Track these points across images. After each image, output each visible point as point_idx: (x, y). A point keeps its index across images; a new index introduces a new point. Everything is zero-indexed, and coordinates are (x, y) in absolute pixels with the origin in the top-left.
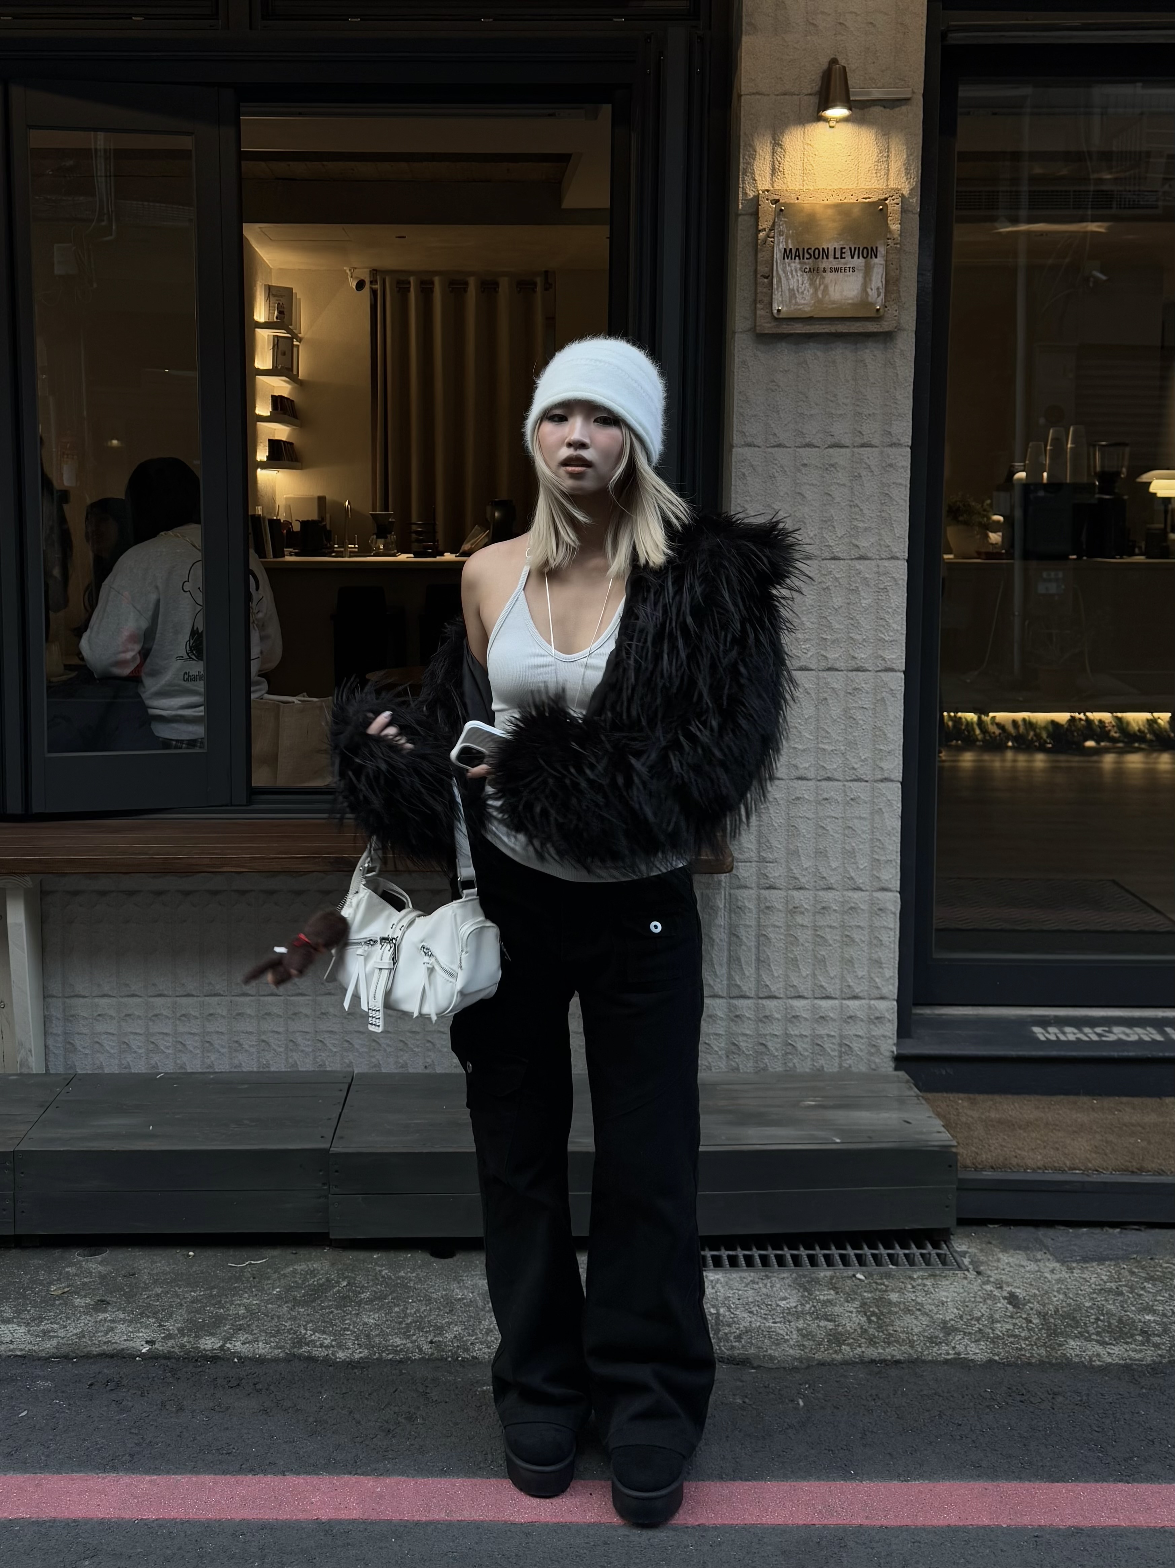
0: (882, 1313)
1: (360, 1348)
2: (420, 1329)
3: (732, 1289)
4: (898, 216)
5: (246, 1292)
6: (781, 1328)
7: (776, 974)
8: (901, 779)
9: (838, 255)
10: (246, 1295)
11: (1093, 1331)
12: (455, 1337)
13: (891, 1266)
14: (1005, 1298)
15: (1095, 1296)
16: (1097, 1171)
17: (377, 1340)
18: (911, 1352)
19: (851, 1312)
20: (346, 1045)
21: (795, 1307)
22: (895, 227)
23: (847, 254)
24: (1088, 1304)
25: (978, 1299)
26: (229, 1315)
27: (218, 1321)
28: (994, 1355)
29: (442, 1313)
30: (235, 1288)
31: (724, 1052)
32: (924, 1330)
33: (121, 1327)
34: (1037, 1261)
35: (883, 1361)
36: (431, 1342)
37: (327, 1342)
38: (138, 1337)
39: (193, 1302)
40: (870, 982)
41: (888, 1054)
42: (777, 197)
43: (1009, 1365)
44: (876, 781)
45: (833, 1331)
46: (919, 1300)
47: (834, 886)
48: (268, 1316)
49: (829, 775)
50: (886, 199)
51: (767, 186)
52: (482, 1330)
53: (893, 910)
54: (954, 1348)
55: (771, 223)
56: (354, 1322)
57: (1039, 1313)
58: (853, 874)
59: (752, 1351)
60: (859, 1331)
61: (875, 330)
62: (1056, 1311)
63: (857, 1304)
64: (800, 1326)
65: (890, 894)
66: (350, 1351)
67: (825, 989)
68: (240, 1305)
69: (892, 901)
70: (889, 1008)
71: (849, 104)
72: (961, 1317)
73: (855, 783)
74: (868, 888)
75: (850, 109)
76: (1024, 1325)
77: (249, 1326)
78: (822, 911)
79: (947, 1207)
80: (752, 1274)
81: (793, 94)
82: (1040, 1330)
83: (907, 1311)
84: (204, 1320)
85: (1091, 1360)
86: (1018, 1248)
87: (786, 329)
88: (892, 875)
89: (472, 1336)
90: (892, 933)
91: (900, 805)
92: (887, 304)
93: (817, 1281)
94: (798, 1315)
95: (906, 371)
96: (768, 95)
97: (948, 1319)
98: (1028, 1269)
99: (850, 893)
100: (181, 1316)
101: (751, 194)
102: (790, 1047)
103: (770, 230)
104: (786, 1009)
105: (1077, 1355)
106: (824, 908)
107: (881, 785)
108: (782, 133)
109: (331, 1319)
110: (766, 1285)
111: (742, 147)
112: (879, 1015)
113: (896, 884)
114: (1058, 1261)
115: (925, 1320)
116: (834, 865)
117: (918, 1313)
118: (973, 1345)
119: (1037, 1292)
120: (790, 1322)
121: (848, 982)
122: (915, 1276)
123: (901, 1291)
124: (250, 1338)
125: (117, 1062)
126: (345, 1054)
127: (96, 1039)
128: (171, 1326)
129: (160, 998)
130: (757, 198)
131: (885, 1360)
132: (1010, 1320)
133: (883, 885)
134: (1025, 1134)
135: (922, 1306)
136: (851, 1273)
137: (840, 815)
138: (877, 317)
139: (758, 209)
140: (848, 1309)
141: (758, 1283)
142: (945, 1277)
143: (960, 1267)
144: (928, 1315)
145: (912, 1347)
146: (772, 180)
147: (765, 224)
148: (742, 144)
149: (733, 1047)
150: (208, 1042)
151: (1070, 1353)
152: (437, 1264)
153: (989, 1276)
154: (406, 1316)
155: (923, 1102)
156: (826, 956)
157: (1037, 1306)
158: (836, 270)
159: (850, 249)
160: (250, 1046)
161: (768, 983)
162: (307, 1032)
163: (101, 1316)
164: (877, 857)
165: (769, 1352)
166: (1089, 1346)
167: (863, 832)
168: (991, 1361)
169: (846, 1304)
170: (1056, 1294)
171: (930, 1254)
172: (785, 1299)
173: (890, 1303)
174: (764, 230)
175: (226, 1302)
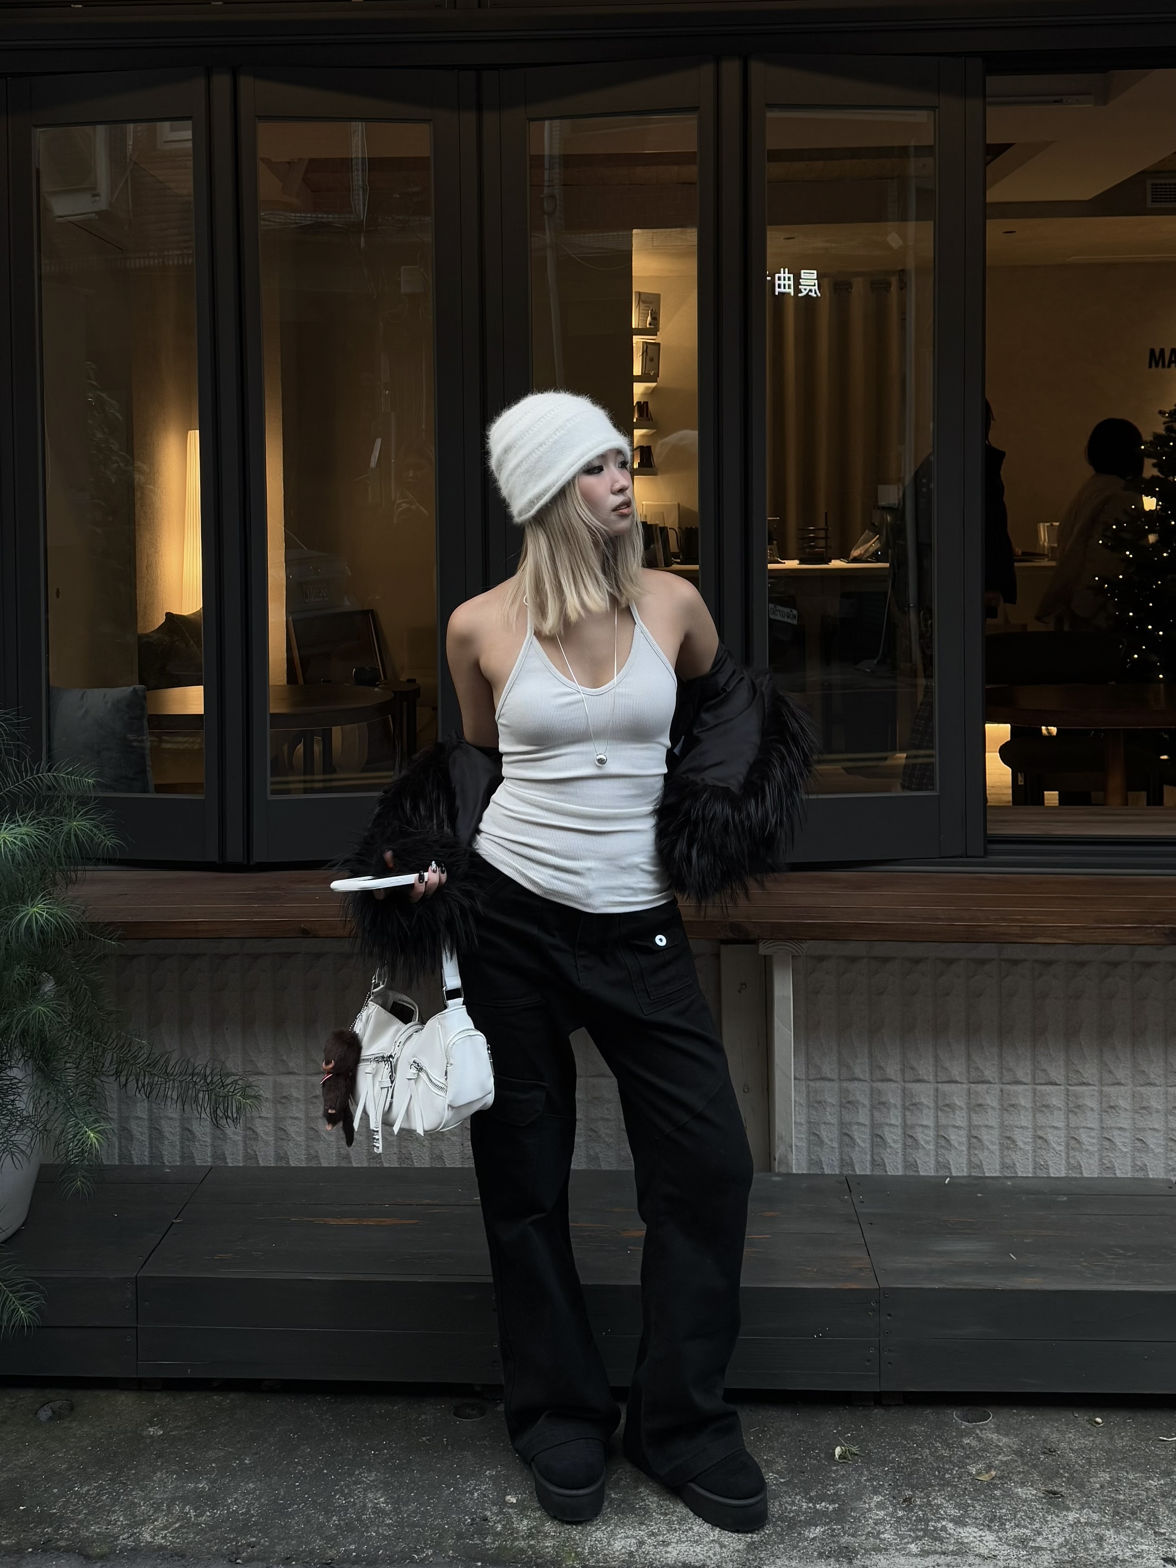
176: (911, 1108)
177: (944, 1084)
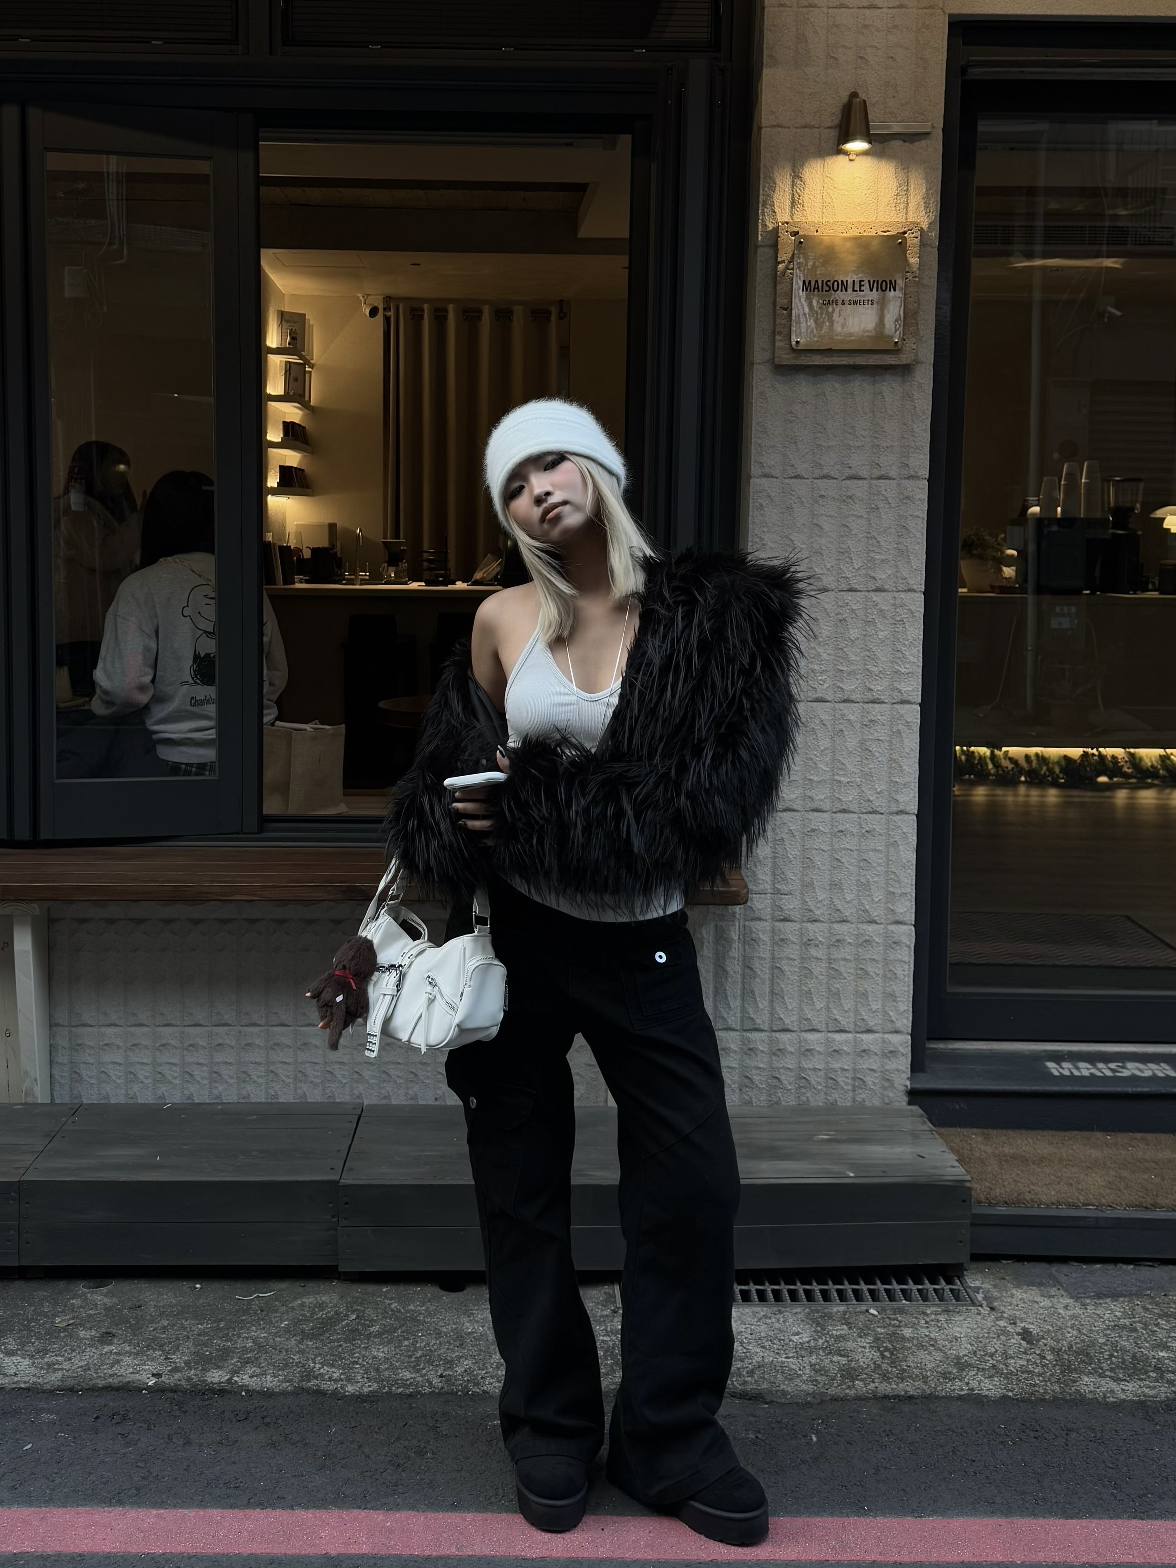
0: (895, 1348)
1: (369, 1381)
2: (430, 1362)
3: (745, 1324)
4: (917, 249)
5: (254, 1325)
6: (793, 1364)
7: (790, 1008)
8: (916, 812)
9: (857, 287)
10: (254, 1328)
11: (1107, 1368)
12: (466, 1371)
13: (904, 1302)
14: (1018, 1334)
15: (1108, 1332)
16: (1111, 1207)
17: (387, 1373)
18: (924, 1387)
19: (864, 1347)
20: (356, 1076)
21: (808, 1342)
22: (914, 260)
23: (866, 287)
24: (1101, 1341)
25: (992, 1335)
26: (236, 1348)
27: (225, 1354)
28: (1008, 1390)
29: (452, 1347)
30: (243, 1320)
31: (737, 1085)
32: (938, 1366)
33: (127, 1360)
34: (1051, 1297)
35: (895, 1397)
36: (441, 1376)
37: (335, 1376)
38: (145, 1370)
39: (200, 1335)
40: (883, 1016)
41: (903, 1088)
42: (796, 229)
43: (1023, 1401)
44: (891, 814)
45: (846, 1367)
46: (932, 1336)
47: (849, 919)
48: (276, 1349)
49: (844, 807)
50: (905, 233)
51: (787, 218)
52: (492, 1364)
53: (908, 943)
54: (968, 1384)
55: (790, 255)
56: (364, 1356)
57: (1053, 1350)
58: (867, 907)
59: (765, 1386)
60: (872, 1366)
61: (893, 363)
62: (1070, 1347)
63: (870, 1339)
64: (813, 1362)
65: (905, 927)
66: (359, 1385)
67: (839, 1022)
68: (247, 1338)
69: (907, 934)
70: (903, 1042)
71: (869, 137)
72: (975, 1353)
73: (871, 816)
74: (882, 920)
75: (870, 142)
76: (1038, 1361)
77: (256, 1359)
78: (836, 944)
79: (961, 1242)
80: (765, 1309)
81: (813, 127)
82: (1054, 1366)
83: (921, 1346)
84: (211, 1353)
85: (1105, 1397)
86: (1032, 1284)
87: (804, 360)
88: (907, 909)
89: (483, 1370)
90: (906, 967)
91: (915, 838)
92: (905, 337)
93: (830, 1316)
94: (811, 1351)
95: (924, 404)
96: (789, 128)
97: (961, 1354)
98: (1041, 1305)
99: (865, 927)
100: (188, 1348)
101: (771, 226)
102: (803, 1081)
103: (790, 262)
104: (800, 1042)
105: (1091, 1392)
106: (838, 941)
107: (896, 818)
108: (802, 166)
109: (339, 1353)
110: (778, 1320)
111: (762, 179)
112: (893, 1049)
113: (911, 917)
114: (1072, 1297)
115: (939, 1356)
116: (849, 897)
117: (932, 1348)
118: (986, 1381)
119: (1051, 1328)
120: (803, 1357)
121: (862, 1015)
122: (928, 1312)
123: (914, 1326)
124: (258, 1371)
125: (123, 1092)
126: (355, 1085)
127: (103, 1069)
128: (178, 1359)
129: (167, 1028)
130: (776, 230)
131: (899, 1396)
132: (1024, 1356)
133: (897, 918)
134: (1039, 1170)
135: (936, 1342)
136: (864, 1308)
137: (855, 848)
138: (896, 350)
139: (777, 241)
140: (861, 1344)
141: (770, 1318)
142: (958, 1312)
143: (973, 1303)
144: (941, 1351)
145: (925, 1383)
146: (791, 212)
147: (784, 255)
148: (762, 175)
149: (746, 1081)
150: (216, 1072)
151: (1084, 1389)
152: (447, 1297)
153: (1003, 1312)
154: (416, 1350)
155: (937, 1136)
156: (841, 989)
157: (1050, 1342)
158: (855, 303)
159: (869, 281)
160: (259, 1077)
161: (782, 1016)
162: (317, 1063)
163: (107, 1349)
164: (892, 889)
165: (782, 1387)
166: (1103, 1383)
167: (879, 865)
168: (1004, 1397)
169: (859, 1340)
170: (1069, 1330)
171: (943, 1289)
172: (798, 1334)
173: (904, 1338)
174: (783, 262)
175: (233, 1335)
176: (160, 1048)
177: (190, 1028)
